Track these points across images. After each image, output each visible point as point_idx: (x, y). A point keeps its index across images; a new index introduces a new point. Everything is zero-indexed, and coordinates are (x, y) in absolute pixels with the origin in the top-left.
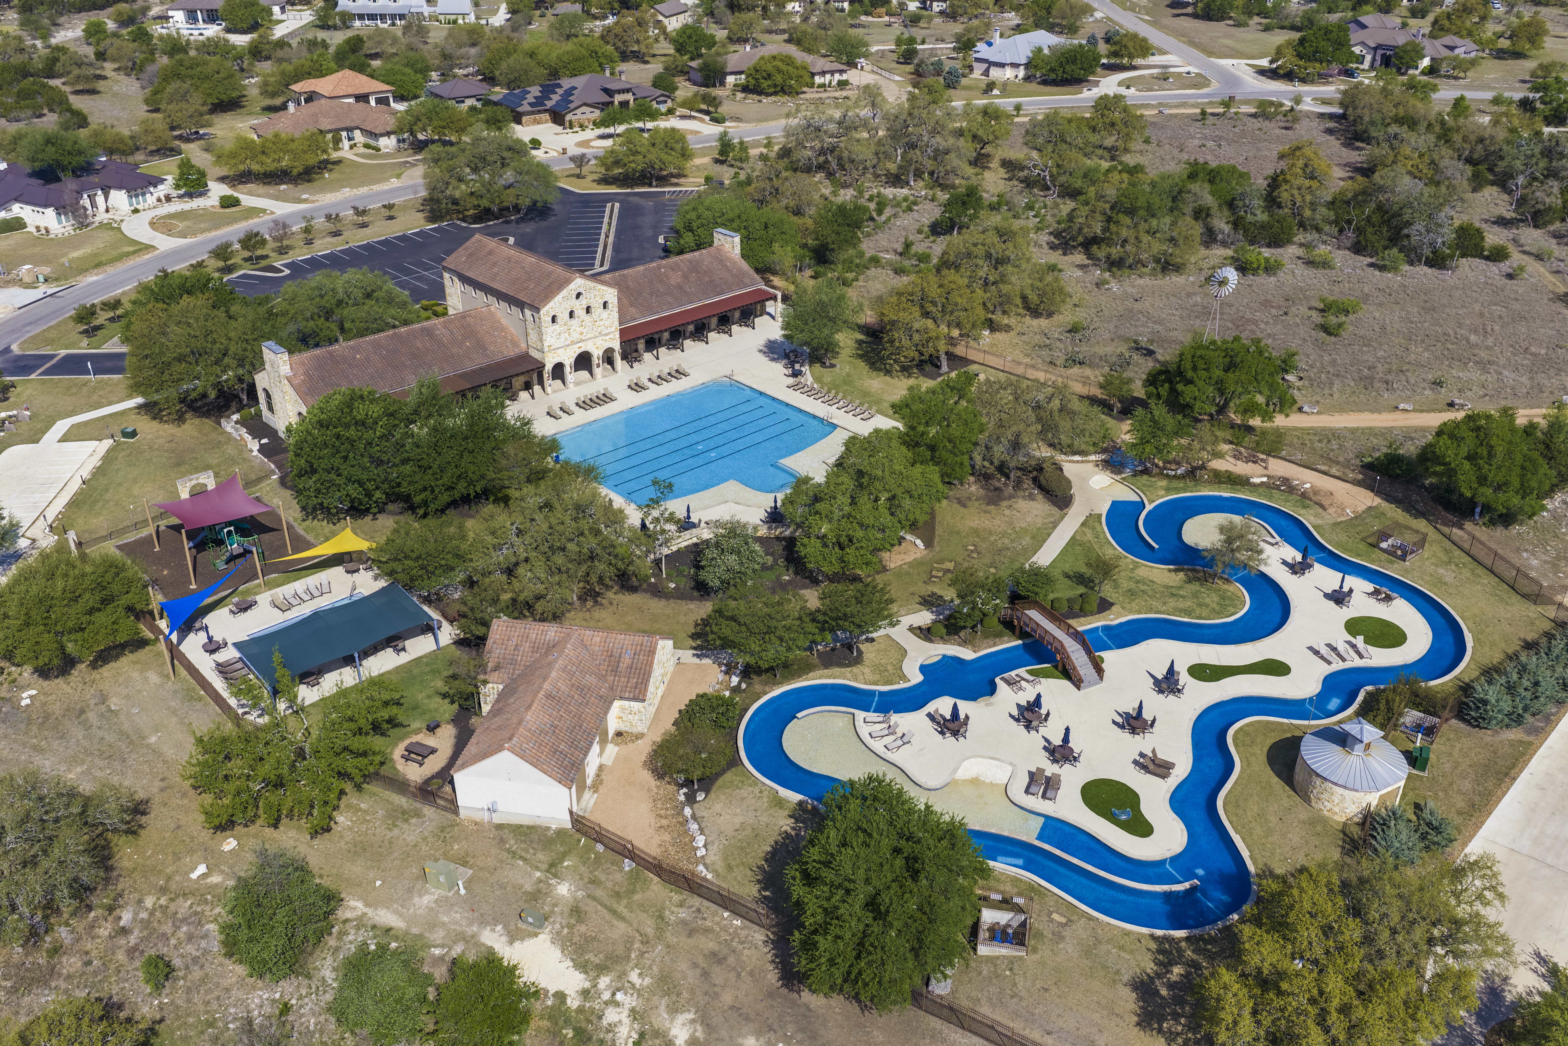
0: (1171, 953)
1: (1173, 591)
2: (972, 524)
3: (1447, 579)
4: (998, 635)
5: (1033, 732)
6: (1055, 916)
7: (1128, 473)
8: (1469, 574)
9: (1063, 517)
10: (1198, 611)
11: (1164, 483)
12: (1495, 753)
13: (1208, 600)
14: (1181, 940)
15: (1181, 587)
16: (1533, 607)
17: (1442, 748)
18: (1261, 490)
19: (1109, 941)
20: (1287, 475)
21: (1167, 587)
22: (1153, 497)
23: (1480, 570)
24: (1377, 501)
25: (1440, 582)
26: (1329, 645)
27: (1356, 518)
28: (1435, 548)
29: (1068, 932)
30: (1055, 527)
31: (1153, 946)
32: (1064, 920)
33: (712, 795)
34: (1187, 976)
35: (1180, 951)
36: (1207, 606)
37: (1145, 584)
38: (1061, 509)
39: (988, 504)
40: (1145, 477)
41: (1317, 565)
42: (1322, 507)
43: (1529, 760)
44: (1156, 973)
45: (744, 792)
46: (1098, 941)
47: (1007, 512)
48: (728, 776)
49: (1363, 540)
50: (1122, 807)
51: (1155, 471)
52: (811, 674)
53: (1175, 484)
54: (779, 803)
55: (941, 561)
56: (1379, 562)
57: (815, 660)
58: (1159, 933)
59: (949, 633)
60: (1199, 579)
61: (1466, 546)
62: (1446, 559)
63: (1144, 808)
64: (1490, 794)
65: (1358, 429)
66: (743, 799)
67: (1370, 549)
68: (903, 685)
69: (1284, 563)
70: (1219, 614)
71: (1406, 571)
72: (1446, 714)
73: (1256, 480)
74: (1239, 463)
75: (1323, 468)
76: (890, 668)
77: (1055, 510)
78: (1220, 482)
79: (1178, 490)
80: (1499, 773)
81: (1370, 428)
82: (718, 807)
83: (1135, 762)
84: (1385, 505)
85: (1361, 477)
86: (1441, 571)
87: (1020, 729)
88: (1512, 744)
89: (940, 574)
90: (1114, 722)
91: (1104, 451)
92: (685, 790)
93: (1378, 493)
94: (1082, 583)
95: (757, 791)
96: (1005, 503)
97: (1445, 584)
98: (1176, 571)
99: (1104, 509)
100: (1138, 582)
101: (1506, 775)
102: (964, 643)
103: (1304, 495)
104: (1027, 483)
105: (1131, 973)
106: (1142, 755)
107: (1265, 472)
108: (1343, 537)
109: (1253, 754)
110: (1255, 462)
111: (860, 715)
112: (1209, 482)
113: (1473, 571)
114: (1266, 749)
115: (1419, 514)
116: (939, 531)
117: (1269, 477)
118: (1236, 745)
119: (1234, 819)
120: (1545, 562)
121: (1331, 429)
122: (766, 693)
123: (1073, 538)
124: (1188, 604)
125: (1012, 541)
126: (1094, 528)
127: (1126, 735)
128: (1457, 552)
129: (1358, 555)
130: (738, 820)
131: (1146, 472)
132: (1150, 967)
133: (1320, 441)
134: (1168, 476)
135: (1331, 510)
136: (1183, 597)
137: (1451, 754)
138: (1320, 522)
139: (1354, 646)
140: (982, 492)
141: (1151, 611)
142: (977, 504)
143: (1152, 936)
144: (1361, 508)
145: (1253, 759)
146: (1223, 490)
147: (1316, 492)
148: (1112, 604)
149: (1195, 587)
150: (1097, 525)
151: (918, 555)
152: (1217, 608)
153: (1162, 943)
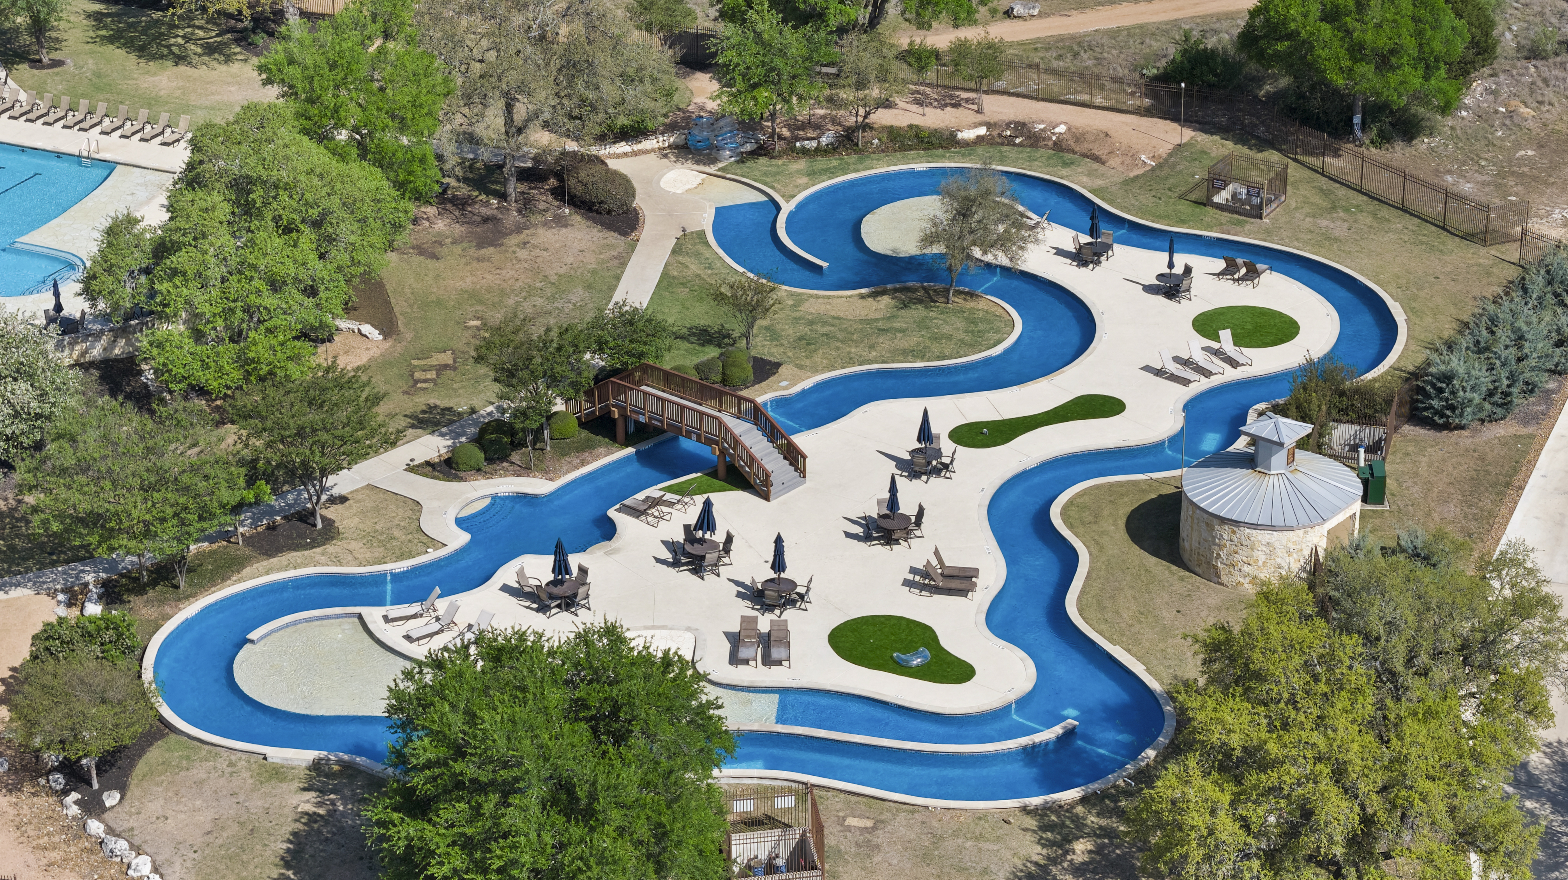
0: (1063, 825)
1: (880, 324)
2: (460, 284)
3: (1337, 233)
4: (586, 447)
5: (710, 578)
6: (851, 821)
7: (727, 157)
8: (1369, 220)
9: (632, 247)
10: (935, 348)
11: (801, 164)
12: (1483, 460)
13: (947, 329)
14: (1072, 805)
15: (893, 317)
16: (1483, 251)
17: (1401, 468)
18: (980, 150)
19: (955, 834)
20: (1020, 118)
21: (868, 322)
22: (790, 190)
23: (1385, 212)
24: (1188, 134)
25: (1327, 239)
26: (1177, 359)
27: (1160, 166)
28: (1305, 191)
29: (880, 838)
30: (623, 264)
31: (1031, 823)
32: (869, 824)
33: (134, 790)
34: (1099, 850)
35: (1078, 822)
36: (949, 338)
37: (825, 323)
38: (625, 234)
39: (480, 246)
40: (763, 161)
41: (1117, 247)
42: (1096, 159)
43: (1536, 459)
44: (1048, 858)
45: (199, 772)
46: (938, 839)
47: (522, 254)
48: (154, 754)
49: (1180, 197)
50: (910, 648)
51: (780, 146)
52: (247, 571)
53: (822, 163)
54: (278, 773)
55: (424, 354)
56: (1220, 226)
57: (242, 549)
58: (1036, 801)
59: (489, 460)
60: (920, 301)
61: (1354, 179)
62: (1325, 204)
63: (946, 642)
64: (1491, 515)
65: (1119, 30)
66: (200, 784)
67: (1198, 210)
68: (433, 555)
69: (1060, 252)
70: (974, 347)
71: (1268, 233)
72: (1391, 419)
73: (968, 135)
74: (928, 110)
75: (1079, 98)
76: (397, 533)
77: (612, 237)
78: (904, 148)
79: (831, 172)
80: (1494, 485)
81: (1141, 27)
82: (155, 807)
83: (907, 583)
84: (1202, 138)
85: (1147, 102)
86: (1323, 223)
87: (684, 577)
88: (1504, 442)
89: (431, 375)
90: (848, 535)
91: (671, 128)
92: (75, 796)
93: (1187, 121)
94: (709, 342)
95: (222, 764)
96: (512, 241)
97: (1336, 240)
98: (874, 295)
99: (706, 222)
100: (811, 323)
101: (1508, 485)
102: (525, 470)
103: (1059, 146)
104: (544, 200)
105: (1008, 868)
106: (913, 571)
107: (980, 118)
108: (1146, 199)
109: (1104, 533)
110: (956, 106)
111: (373, 615)
112: (883, 151)
113: (1374, 215)
114: (1122, 523)
115: (1263, 144)
116: (399, 306)
117: (989, 125)
118: (1071, 527)
119: (1104, 627)
120: (1483, 184)
121: (1072, 37)
122: (167, 618)
123: (665, 275)
124: (914, 340)
125: (552, 299)
126: (698, 255)
127: (878, 551)
128: (1342, 192)
129: (1182, 222)
130: (205, 818)
131: (761, 151)
132: (1037, 853)
133: (1060, 57)
134: (804, 152)
135: (1114, 162)
136: (903, 331)
137: (1416, 474)
138: (1099, 182)
139: (1217, 353)
140: (459, 229)
141: (851, 362)
142: (458, 250)
143: (1024, 809)
144: (1164, 150)
145: (1105, 540)
146: (913, 160)
147: (1079, 137)
148: (778, 365)
149: (918, 312)
150: (701, 248)
151: (375, 352)
152: (968, 338)
153: (1042, 816)
